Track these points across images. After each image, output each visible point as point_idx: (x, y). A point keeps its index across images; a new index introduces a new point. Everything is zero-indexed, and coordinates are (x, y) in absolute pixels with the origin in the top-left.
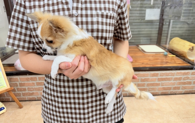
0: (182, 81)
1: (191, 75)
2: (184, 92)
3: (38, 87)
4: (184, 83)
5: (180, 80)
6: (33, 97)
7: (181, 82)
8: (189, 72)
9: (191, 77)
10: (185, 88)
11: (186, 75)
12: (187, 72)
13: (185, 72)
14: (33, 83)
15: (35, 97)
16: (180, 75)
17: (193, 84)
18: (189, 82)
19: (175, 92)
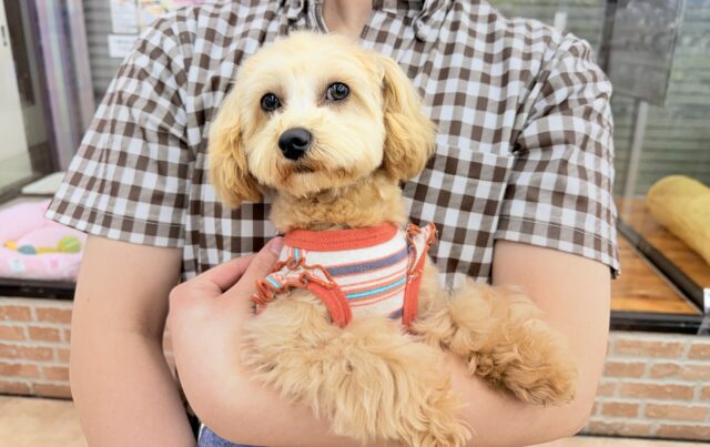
0: (646, 381)
1: (691, 358)
2: (660, 431)
3: (35, 344)
4: (658, 392)
5: (638, 376)
6: (19, 384)
7: (640, 385)
8: (677, 345)
9: (689, 366)
10: (660, 413)
11: (667, 357)
12: (670, 345)
13: (660, 343)
14: (18, 330)
15: (25, 384)
16: (633, 355)
17: (702, 399)
18: (680, 387)
19: (614, 424)
